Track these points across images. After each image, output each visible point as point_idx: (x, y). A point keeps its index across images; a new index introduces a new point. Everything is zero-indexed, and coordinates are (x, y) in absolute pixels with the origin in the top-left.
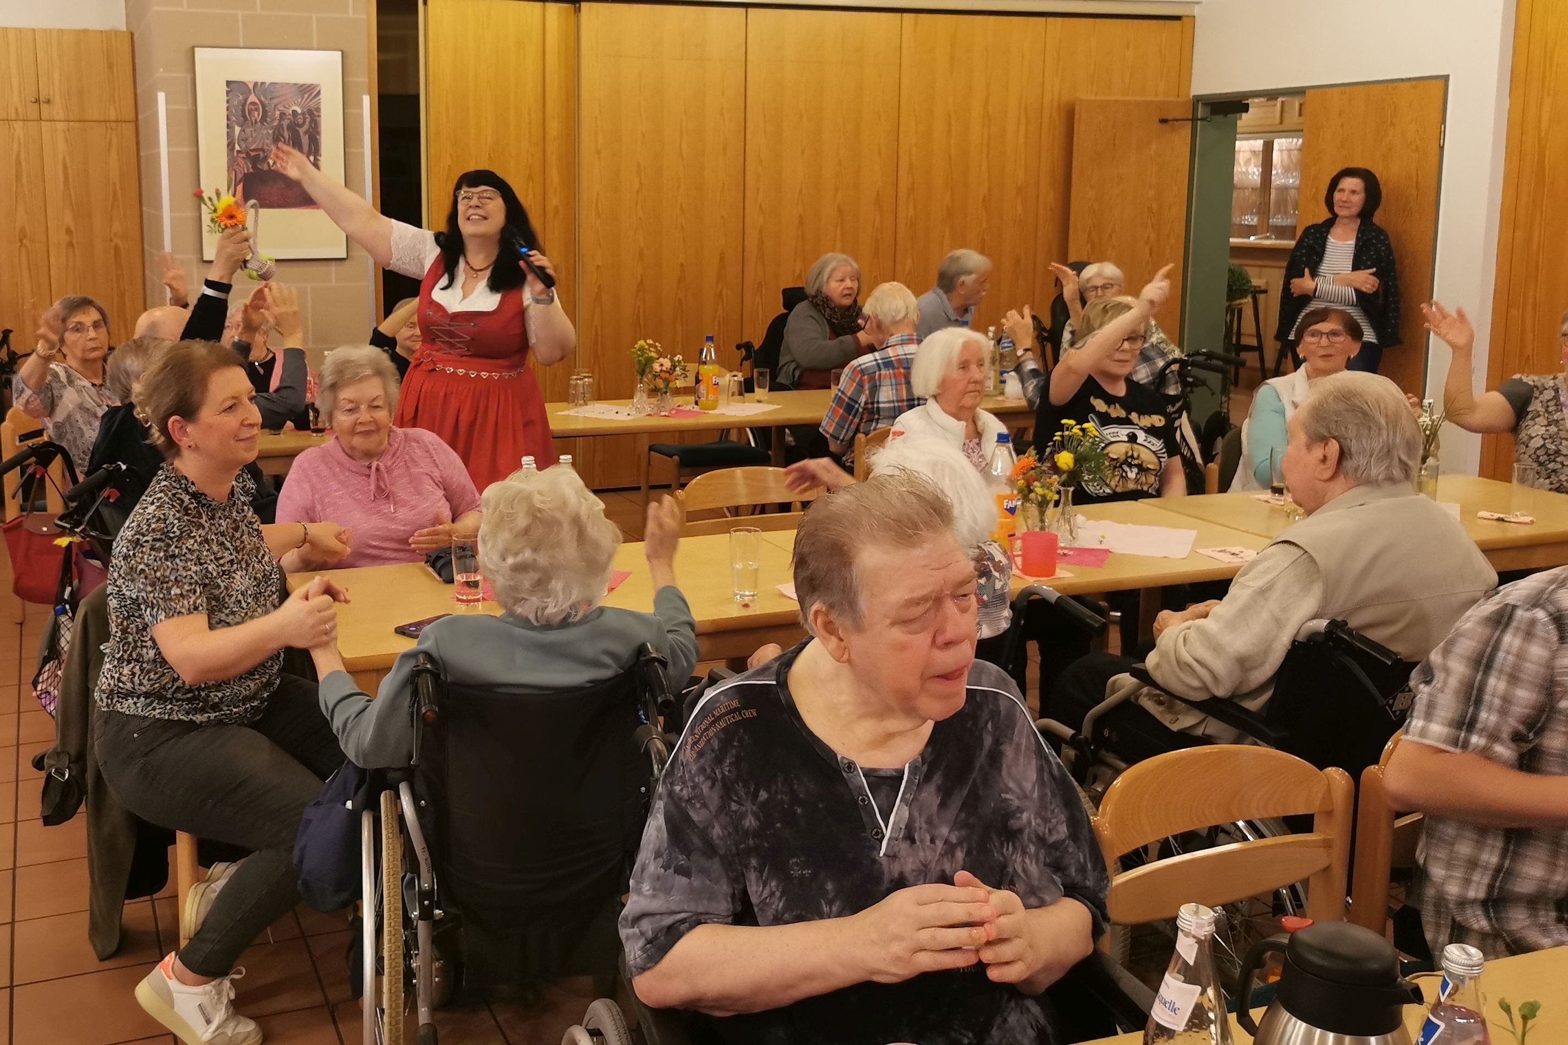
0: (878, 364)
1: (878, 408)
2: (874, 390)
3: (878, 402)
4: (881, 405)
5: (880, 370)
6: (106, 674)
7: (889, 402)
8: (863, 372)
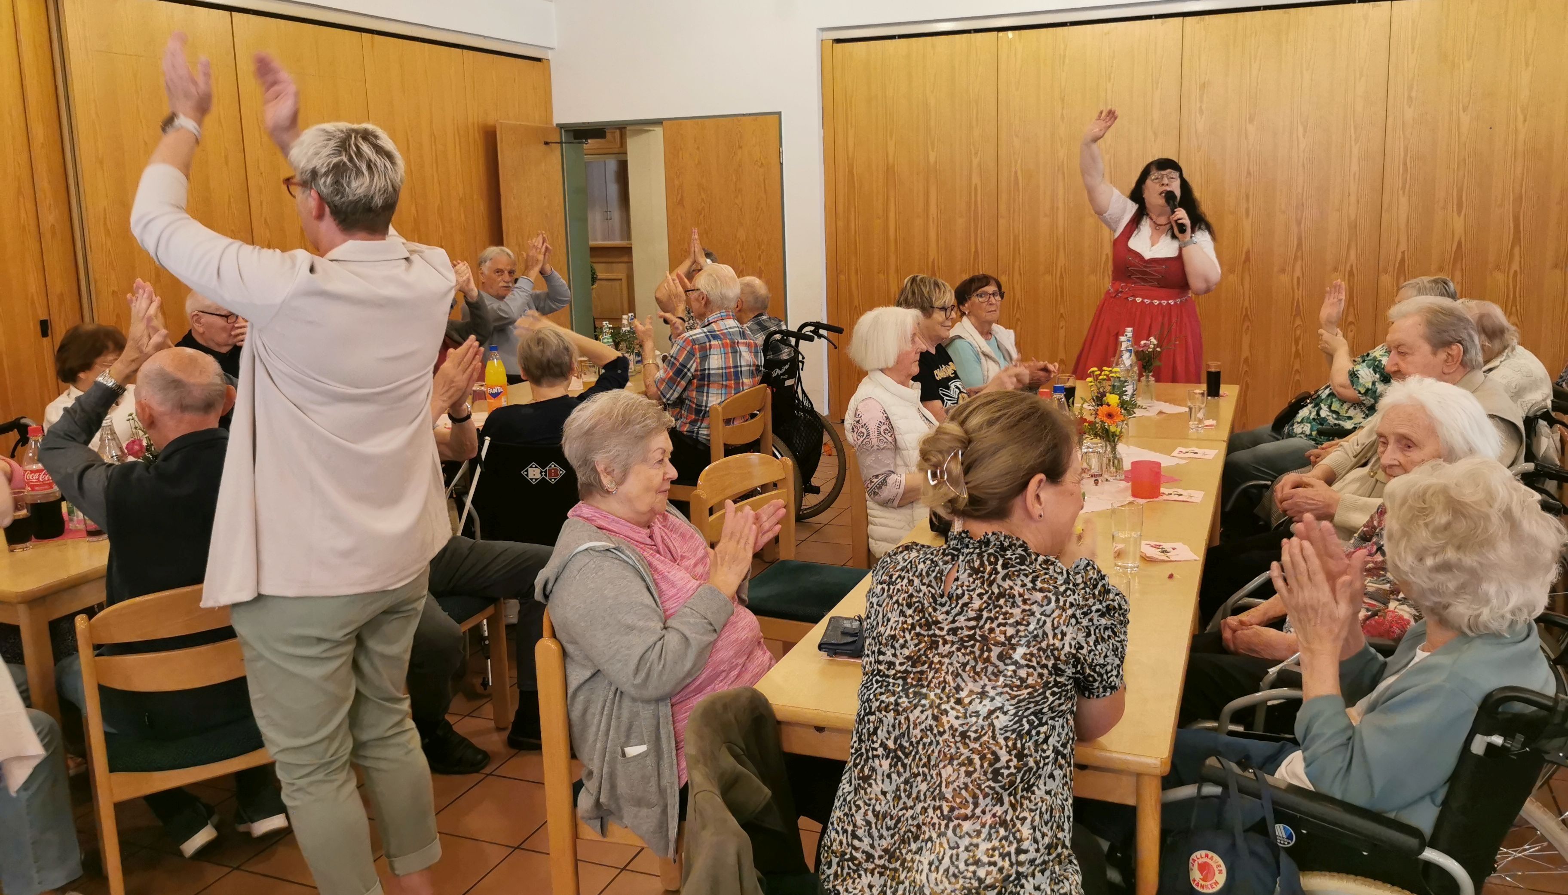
0: (707, 336)
1: (709, 374)
2: (705, 357)
3: (709, 369)
4: (711, 372)
5: (710, 341)
6: (836, 825)
7: (718, 369)
8: (694, 341)
